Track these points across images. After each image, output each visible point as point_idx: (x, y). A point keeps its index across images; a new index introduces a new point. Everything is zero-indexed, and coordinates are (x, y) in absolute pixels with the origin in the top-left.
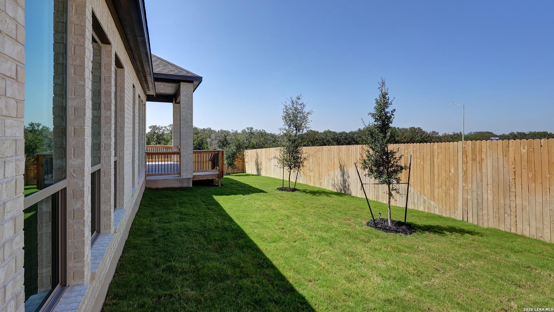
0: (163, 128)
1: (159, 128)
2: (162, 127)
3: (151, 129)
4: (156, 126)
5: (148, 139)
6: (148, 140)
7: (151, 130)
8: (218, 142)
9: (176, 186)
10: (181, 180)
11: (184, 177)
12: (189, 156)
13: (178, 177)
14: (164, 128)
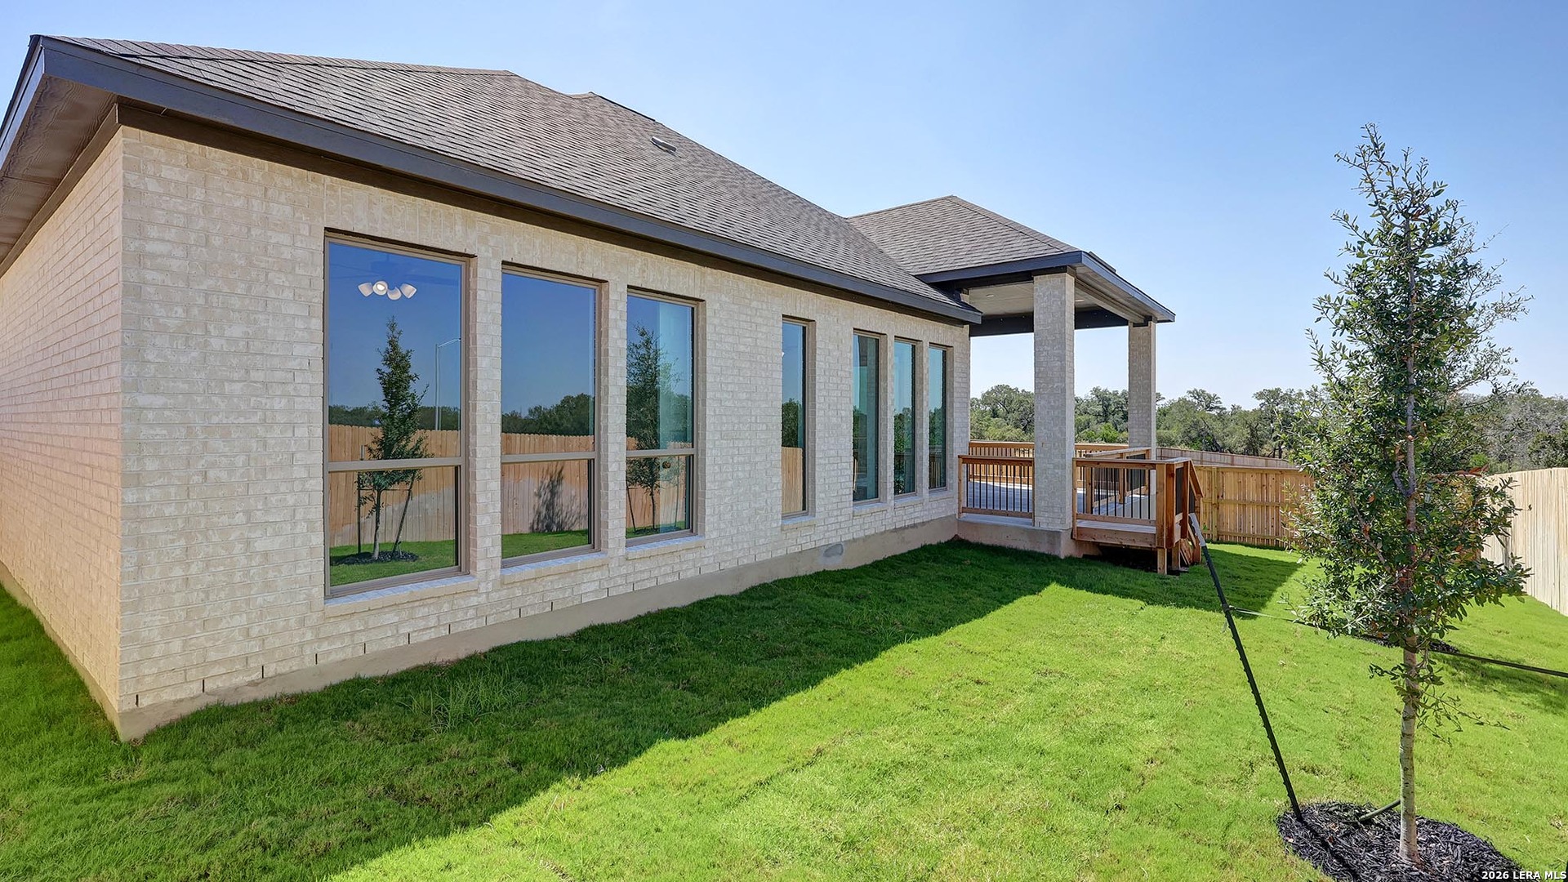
0: (1303, 395)
1: (1287, 398)
2: (1300, 394)
3: (1263, 401)
4: (1278, 390)
5: (1252, 430)
6: (1252, 435)
7: (1262, 405)
8: (1539, 445)
9: (1021, 548)
10: (1033, 534)
11: (1044, 527)
12: (1056, 471)
13: (1027, 524)
14: (1306, 398)
